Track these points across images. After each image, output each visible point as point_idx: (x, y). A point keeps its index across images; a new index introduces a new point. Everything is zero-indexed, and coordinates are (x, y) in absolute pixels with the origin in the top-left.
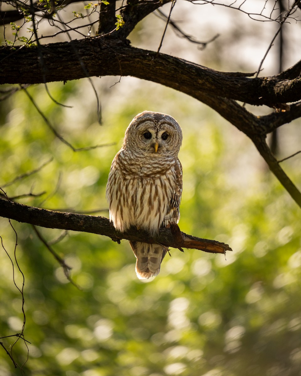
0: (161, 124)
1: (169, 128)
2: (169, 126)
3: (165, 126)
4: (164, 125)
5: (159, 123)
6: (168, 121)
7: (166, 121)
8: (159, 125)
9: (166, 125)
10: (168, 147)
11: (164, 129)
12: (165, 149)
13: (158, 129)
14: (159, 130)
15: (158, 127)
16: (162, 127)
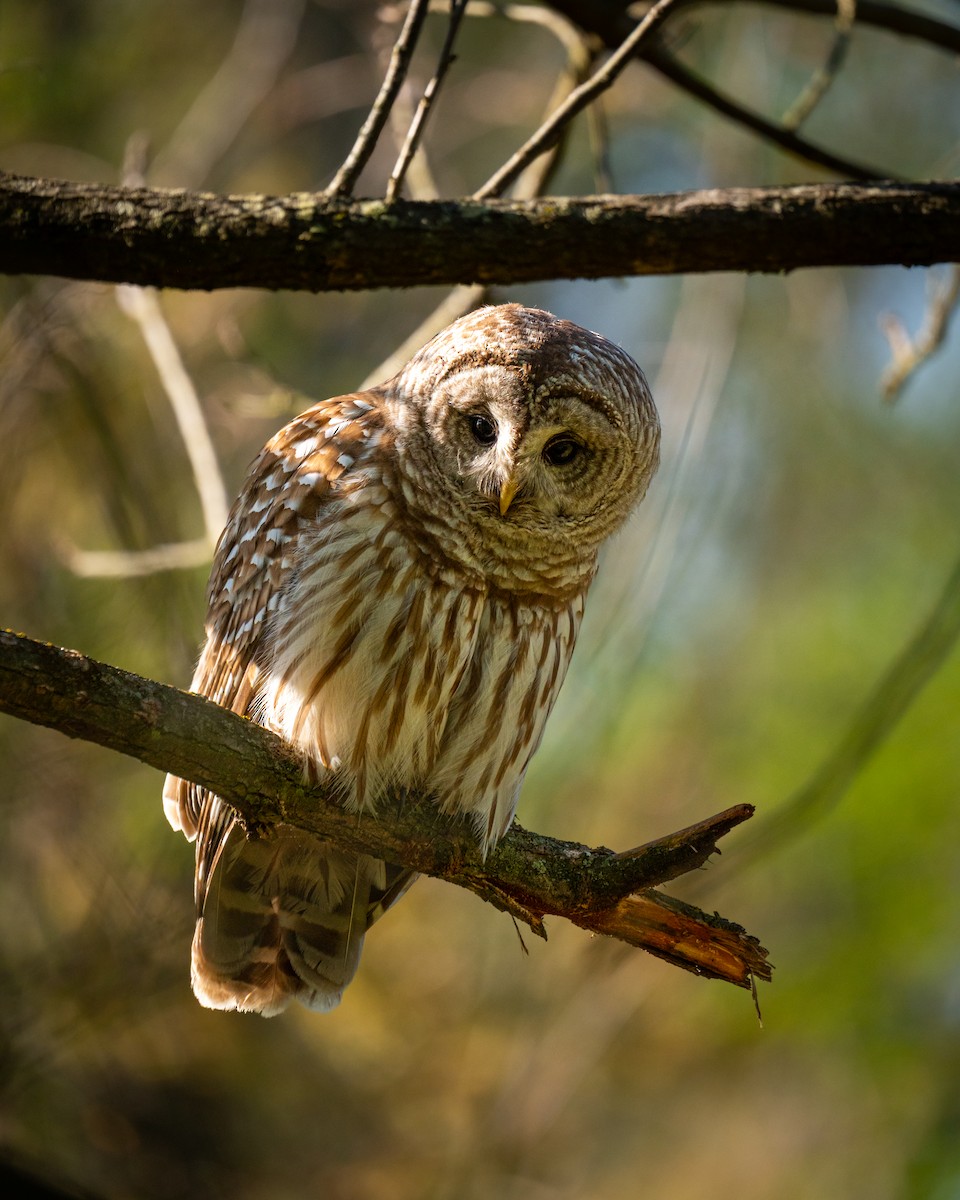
0: (551, 396)
1: (583, 421)
2: (586, 409)
3: (566, 409)
4: (562, 402)
5: (543, 387)
6: (589, 385)
7: (578, 386)
8: (538, 399)
9: (573, 403)
10: (568, 500)
11: (557, 421)
12: (548, 507)
13: (533, 414)
14: (532, 422)
15: (532, 405)
16: (552, 411)
